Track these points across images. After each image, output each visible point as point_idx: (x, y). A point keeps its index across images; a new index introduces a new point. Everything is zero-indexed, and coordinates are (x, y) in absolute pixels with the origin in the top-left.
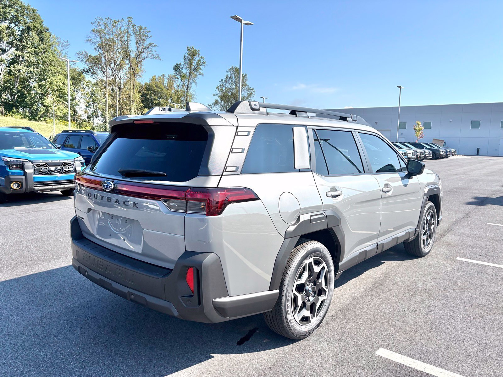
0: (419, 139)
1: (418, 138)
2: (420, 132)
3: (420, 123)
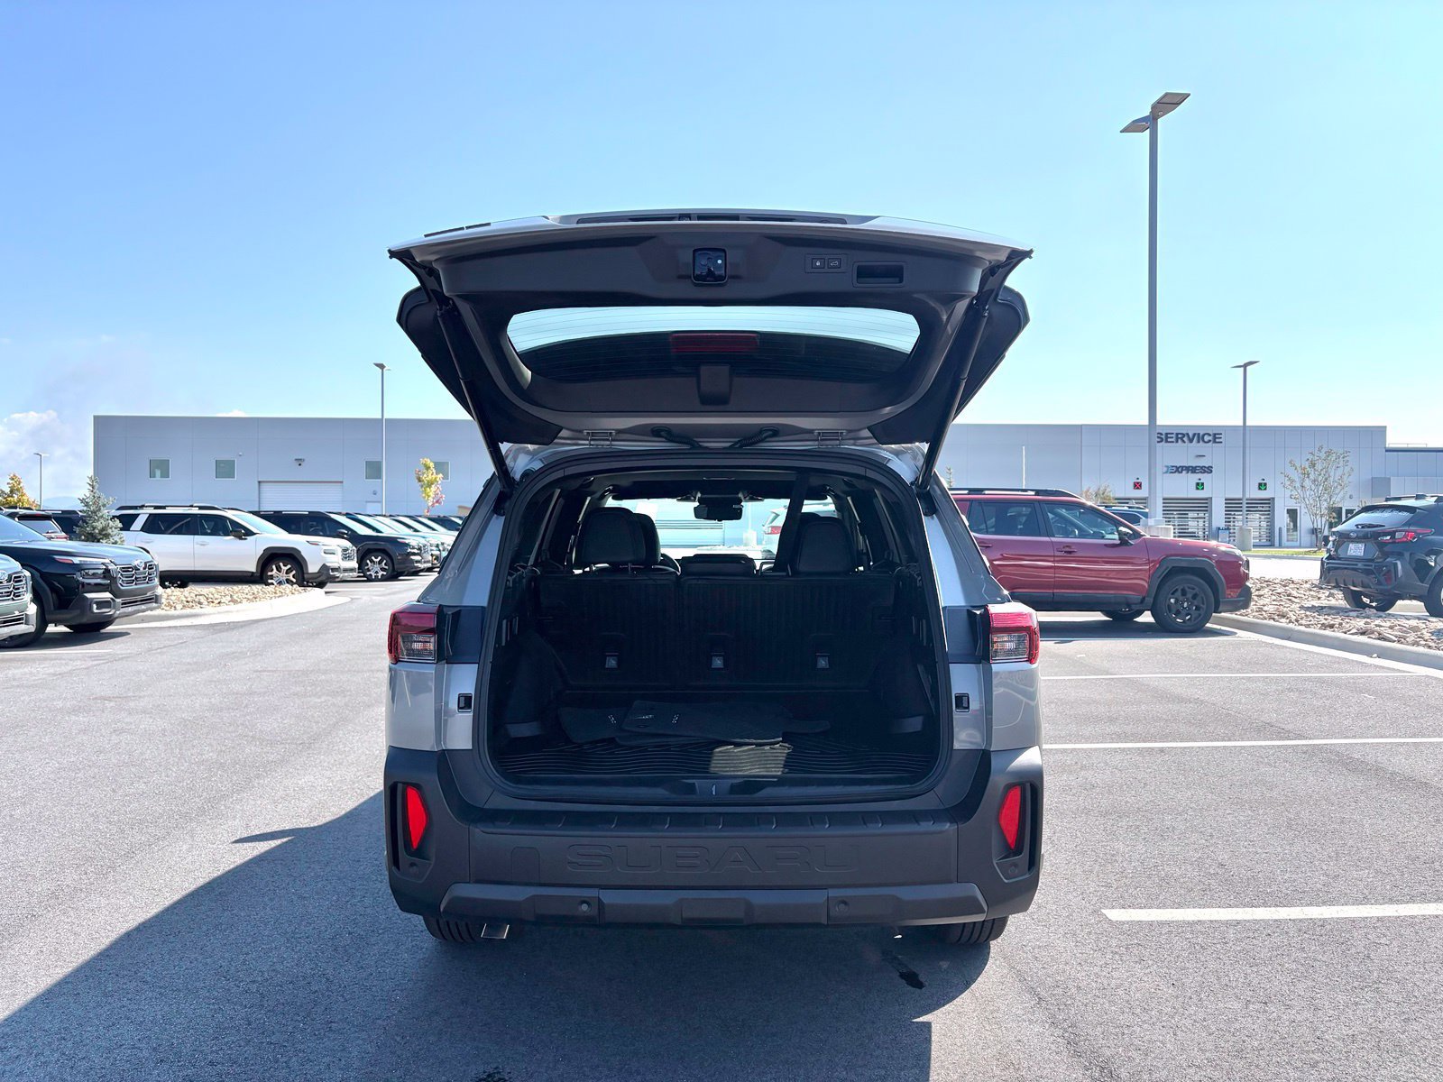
0: (433, 505)
1: (430, 504)
2: (433, 488)
3: (432, 465)
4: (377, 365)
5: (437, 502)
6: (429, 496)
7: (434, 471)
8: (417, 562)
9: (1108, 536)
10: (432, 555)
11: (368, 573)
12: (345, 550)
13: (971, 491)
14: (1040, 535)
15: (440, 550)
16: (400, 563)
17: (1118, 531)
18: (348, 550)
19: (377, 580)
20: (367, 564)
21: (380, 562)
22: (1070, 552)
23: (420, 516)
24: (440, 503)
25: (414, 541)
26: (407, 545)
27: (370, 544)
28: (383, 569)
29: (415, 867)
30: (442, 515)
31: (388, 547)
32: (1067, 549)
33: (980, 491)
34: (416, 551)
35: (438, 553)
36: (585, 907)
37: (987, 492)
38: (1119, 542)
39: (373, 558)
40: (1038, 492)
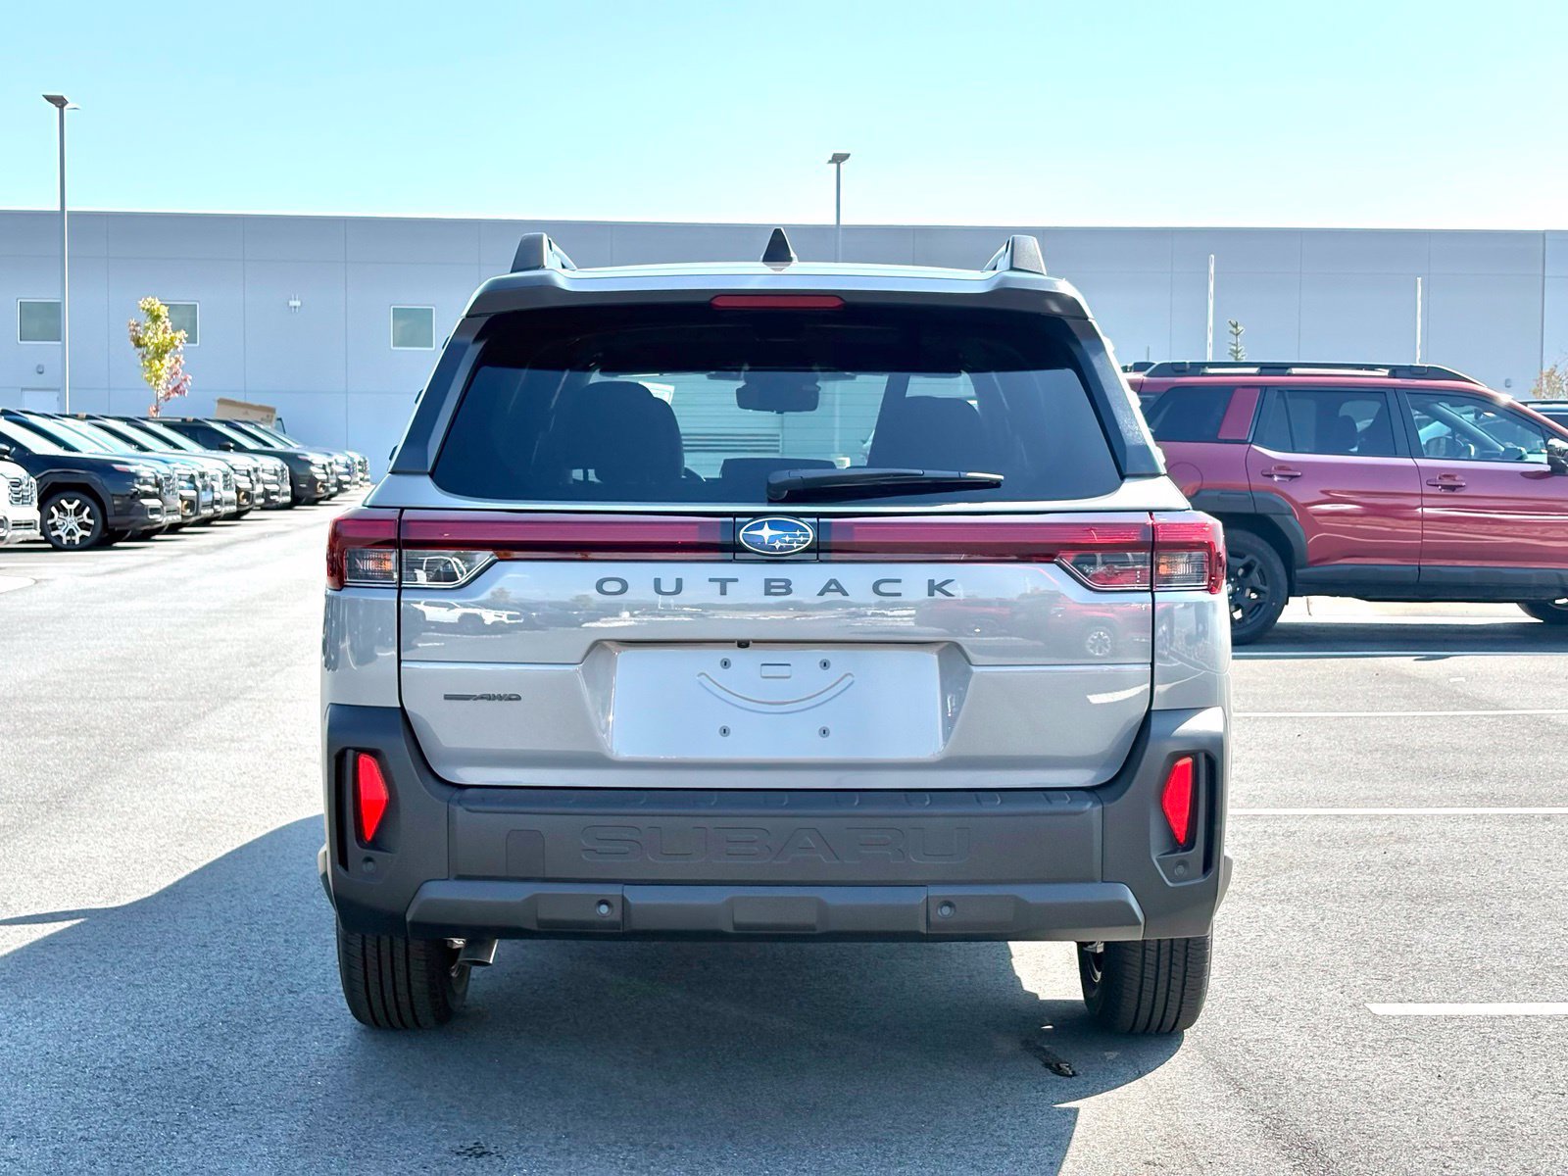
0: (167, 399)
1: (160, 395)
2: (167, 361)
3: (164, 311)
4: (50, 99)
5: (176, 389)
6: (158, 378)
7: (169, 324)
8: (155, 511)
9: (1531, 458)
10: (182, 498)
11: (54, 534)
12: (16, 484)
13: (1266, 368)
14: (1396, 455)
15: (196, 488)
16: (117, 514)
17: (1547, 447)
18: (20, 484)
19: (71, 547)
20: (52, 516)
21: (78, 512)
22: (1453, 488)
23: (146, 419)
24: (182, 393)
25: (145, 468)
26: (134, 476)
27: (56, 475)
28: (83, 526)
29: (370, 863)
30: (190, 418)
31: (95, 479)
32: (1447, 482)
33: (1281, 368)
34: (149, 488)
35: (193, 493)
36: (604, 909)
37: (1294, 371)
38: (1548, 468)
39: (63, 502)
40: (1395, 371)
